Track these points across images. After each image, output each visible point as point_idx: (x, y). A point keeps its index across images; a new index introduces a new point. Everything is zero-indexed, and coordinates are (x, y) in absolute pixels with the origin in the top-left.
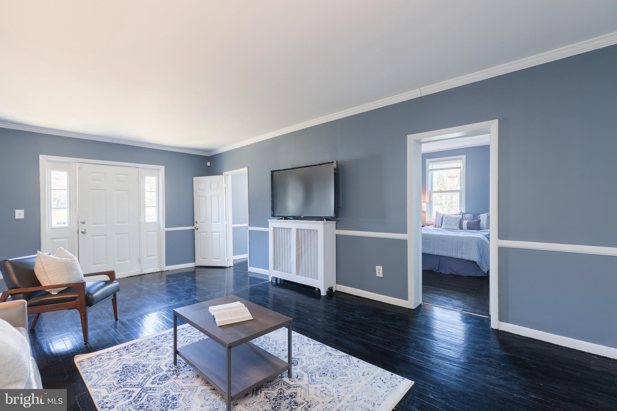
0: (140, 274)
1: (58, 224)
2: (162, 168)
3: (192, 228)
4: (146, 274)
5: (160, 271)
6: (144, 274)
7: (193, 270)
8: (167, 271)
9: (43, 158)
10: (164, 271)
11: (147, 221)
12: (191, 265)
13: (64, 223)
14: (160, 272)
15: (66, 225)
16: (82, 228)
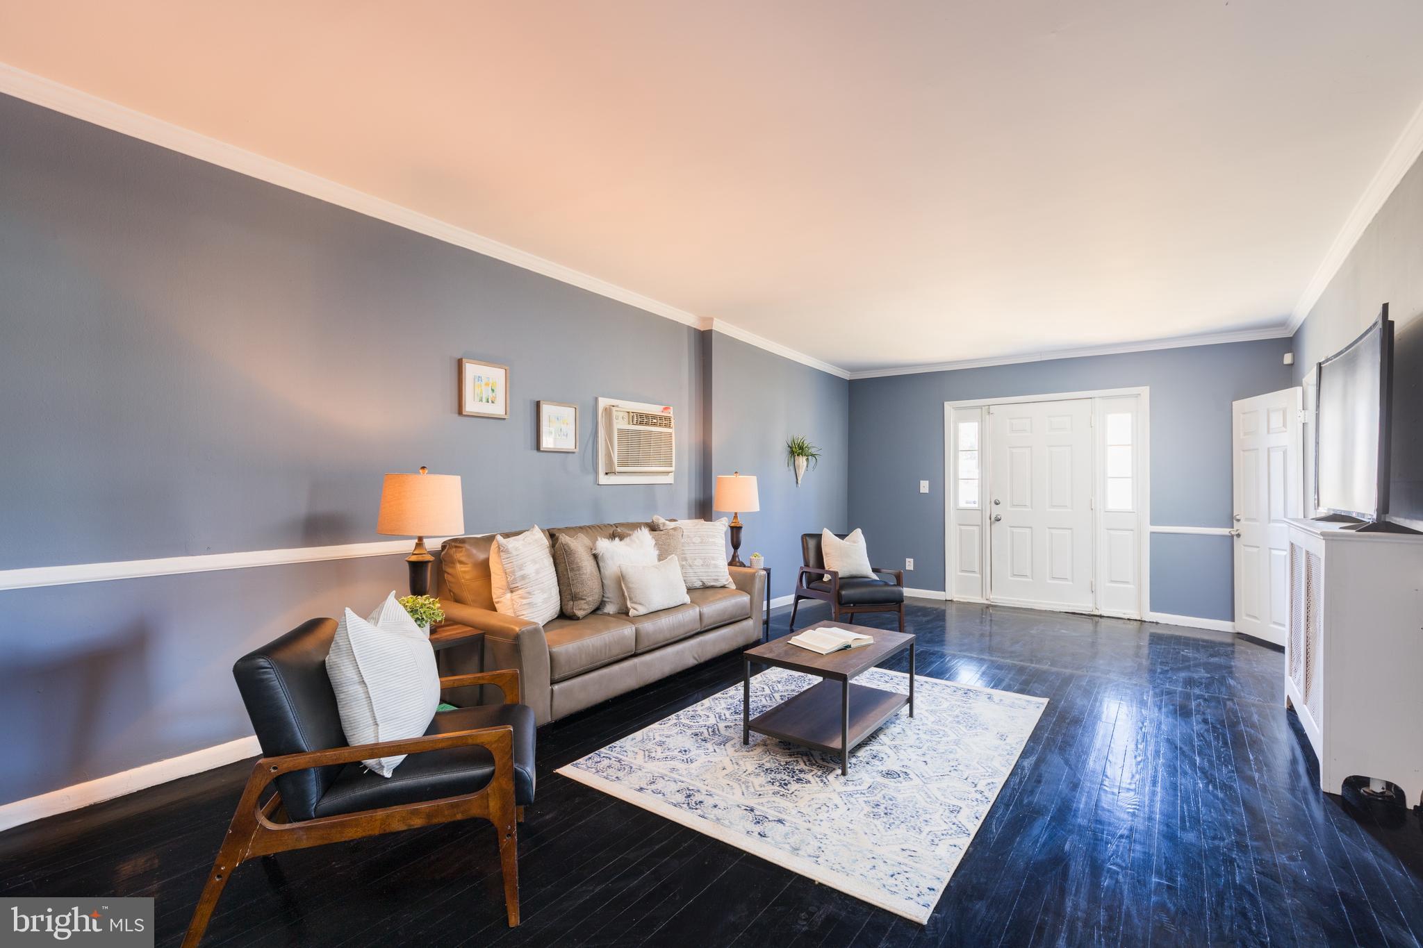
0: (1092, 613)
1: (967, 503)
2: (1145, 391)
3: (1225, 531)
4: (1104, 617)
5: (1138, 619)
6: (1101, 616)
7: (1229, 640)
8: (1153, 622)
9: (948, 406)
10: (1145, 621)
11: (1111, 506)
12: (1224, 626)
13: (974, 503)
14: (1136, 620)
15: (976, 505)
16: (996, 511)
